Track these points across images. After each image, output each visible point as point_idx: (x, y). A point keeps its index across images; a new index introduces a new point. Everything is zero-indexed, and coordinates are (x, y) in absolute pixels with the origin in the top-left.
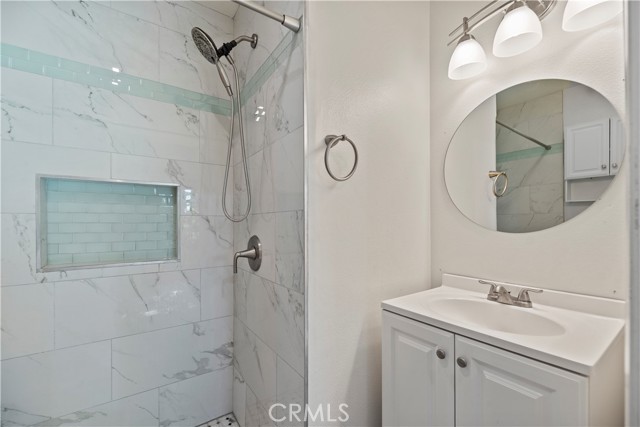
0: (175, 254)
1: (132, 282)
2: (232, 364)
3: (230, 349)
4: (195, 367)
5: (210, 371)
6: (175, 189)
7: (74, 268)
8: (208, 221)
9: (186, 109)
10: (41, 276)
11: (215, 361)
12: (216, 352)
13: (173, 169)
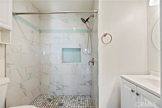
0: (80, 61)
1: (73, 66)
2: (91, 85)
3: (91, 82)
4: (84, 84)
5: (87, 85)
6: (80, 49)
7: (66, 62)
8: (86, 55)
9: (82, 33)
10: (62, 63)
11: (87, 84)
12: (88, 82)
13: (80, 45)
